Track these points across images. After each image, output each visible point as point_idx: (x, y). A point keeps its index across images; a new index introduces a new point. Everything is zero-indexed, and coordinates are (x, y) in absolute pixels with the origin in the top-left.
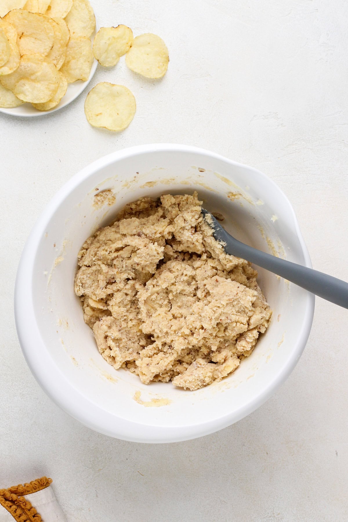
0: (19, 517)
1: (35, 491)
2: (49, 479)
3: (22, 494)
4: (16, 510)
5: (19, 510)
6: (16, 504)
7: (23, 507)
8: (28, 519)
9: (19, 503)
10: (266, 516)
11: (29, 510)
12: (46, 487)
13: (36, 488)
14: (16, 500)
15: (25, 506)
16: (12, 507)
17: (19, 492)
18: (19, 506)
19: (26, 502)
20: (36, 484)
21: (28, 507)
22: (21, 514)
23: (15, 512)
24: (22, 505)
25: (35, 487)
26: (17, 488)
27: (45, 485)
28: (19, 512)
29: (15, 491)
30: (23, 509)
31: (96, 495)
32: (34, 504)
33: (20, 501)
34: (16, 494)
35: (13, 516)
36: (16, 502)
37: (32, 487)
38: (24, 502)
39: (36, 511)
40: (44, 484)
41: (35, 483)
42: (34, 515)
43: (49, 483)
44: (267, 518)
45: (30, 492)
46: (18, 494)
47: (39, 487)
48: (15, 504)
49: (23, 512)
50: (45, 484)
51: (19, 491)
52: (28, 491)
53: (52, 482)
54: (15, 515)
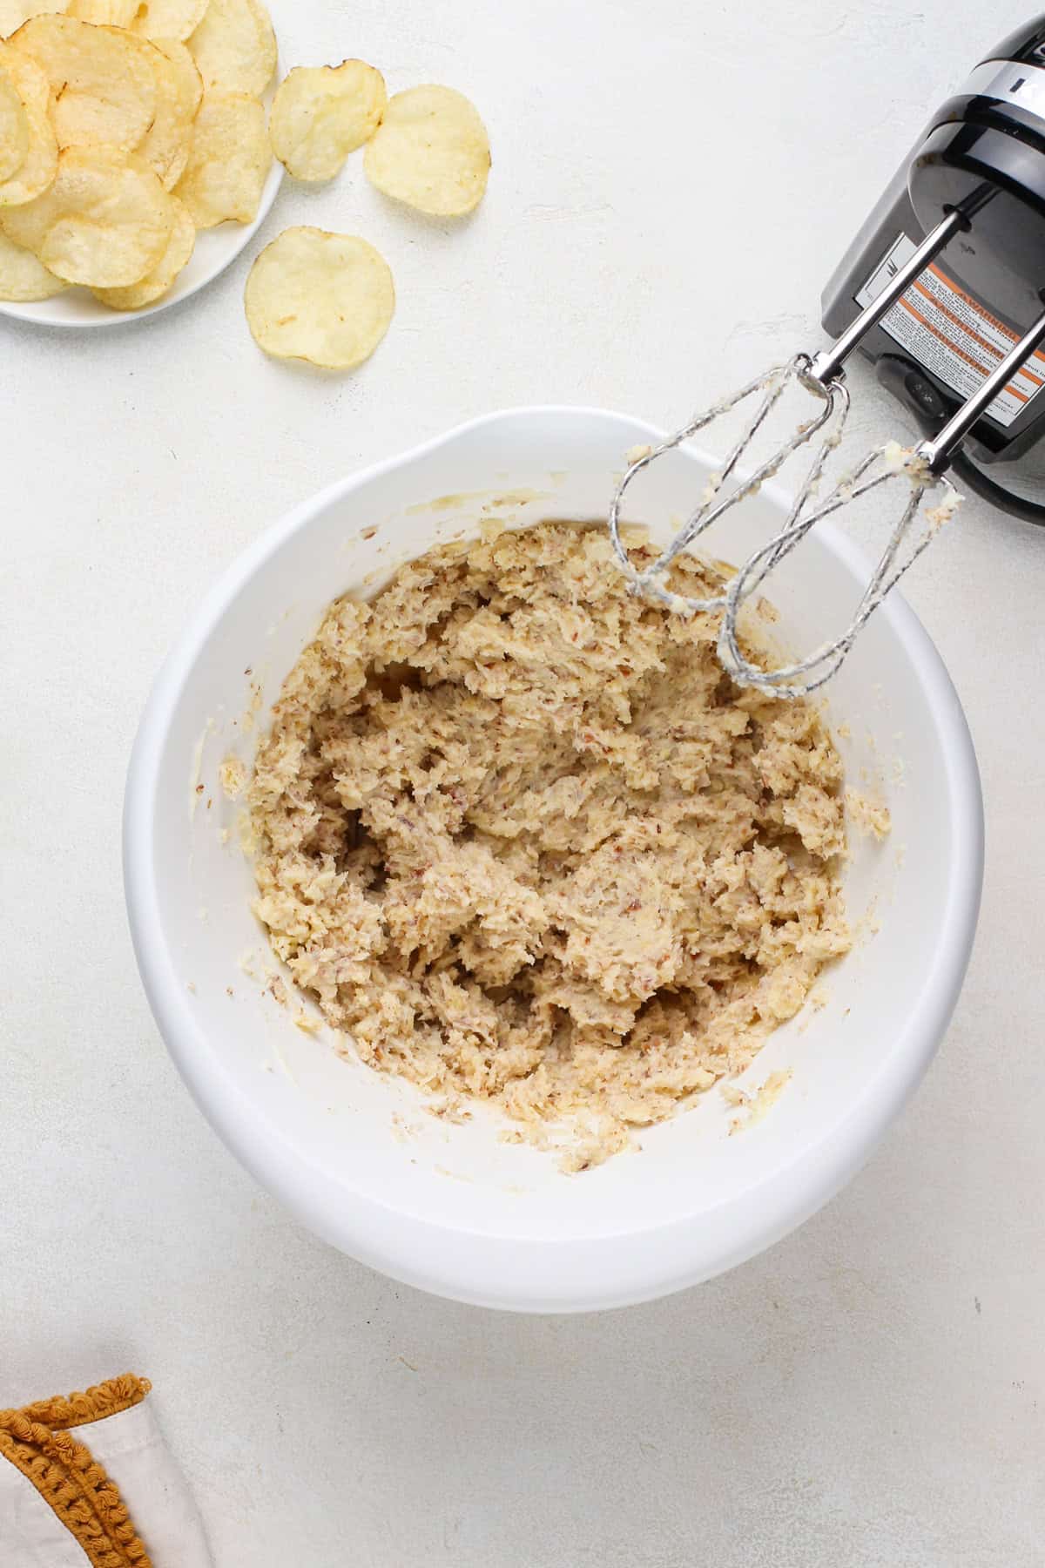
0: (56, 1490)
1: (102, 1414)
2: (141, 1379)
3: (63, 1423)
4: (46, 1470)
5: (56, 1470)
6: (47, 1452)
7: (67, 1462)
8: (83, 1497)
9: (54, 1449)
10: (772, 1487)
11: (84, 1471)
12: (133, 1405)
13: (103, 1406)
14: (46, 1443)
15: (73, 1459)
16: (35, 1462)
17: (57, 1418)
18: (54, 1459)
19: (74, 1448)
20: (103, 1396)
21: (81, 1461)
22: (59, 1483)
23: (44, 1475)
24: (63, 1456)
25: (102, 1403)
26: (50, 1408)
27: (131, 1398)
28: (55, 1474)
29: (43, 1414)
30: (65, 1468)
31: (279, 1425)
32: (98, 1454)
33: (58, 1445)
34: (45, 1423)
35: (37, 1488)
36: (45, 1449)
37: (91, 1403)
38: (70, 1447)
39: (104, 1473)
40: (127, 1393)
41: (102, 1391)
42: (100, 1484)
43: (142, 1393)
44: (775, 1494)
45: (85, 1420)
46: (52, 1425)
47: (112, 1405)
48: (43, 1454)
49: (67, 1477)
50: (129, 1396)
51: (55, 1415)
52: (81, 1416)
53: (151, 1386)
54: (42, 1484)
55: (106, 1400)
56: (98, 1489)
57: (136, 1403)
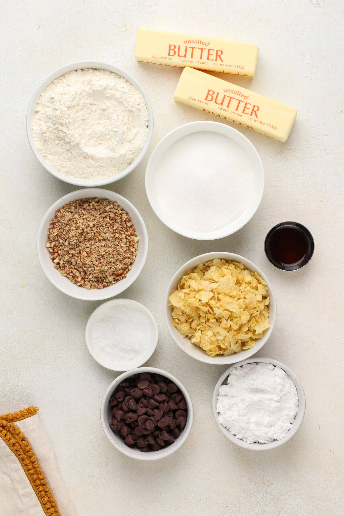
0: (9, 440)
1: (24, 418)
2: (36, 408)
3: (12, 420)
4: (6, 434)
6: (7, 429)
7: (13, 432)
8: (17, 443)
9: (9, 428)
10: (257, 482)
11: (18, 435)
12: (33, 415)
13: (24, 415)
14: (6, 426)
15: (14, 431)
16: (3, 432)
18: (9, 431)
20: (24, 412)
21: (17, 432)
22: (10, 438)
23: (5, 436)
24: (11, 430)
25: (24, 414)
26: (8, 416)
27: (33, 413)
28: (9, 436)
29: (6, 418)
30: (12, 434)
32: (22, 430)
33: (10, 427)
34: (6, 421)
35: (3, 440)
36: (6, 428)
37: (20, 414)
38: (13, 428)
39: (24, 435)
40: (31, 412)
42: (23, 439)
43: (36, 412)
44: (258, 484)
45: (18, 419)
46: (8, 421)
47: (27, 415)
48: (5, 430)
49: (13, 437)
50: (32, 412)
51: (9, 418)
52: (17, 418)
53: (39, 410)
54: (5, 439)
55: (24, 413)
56: (22, 440)
57: (34, 415)
